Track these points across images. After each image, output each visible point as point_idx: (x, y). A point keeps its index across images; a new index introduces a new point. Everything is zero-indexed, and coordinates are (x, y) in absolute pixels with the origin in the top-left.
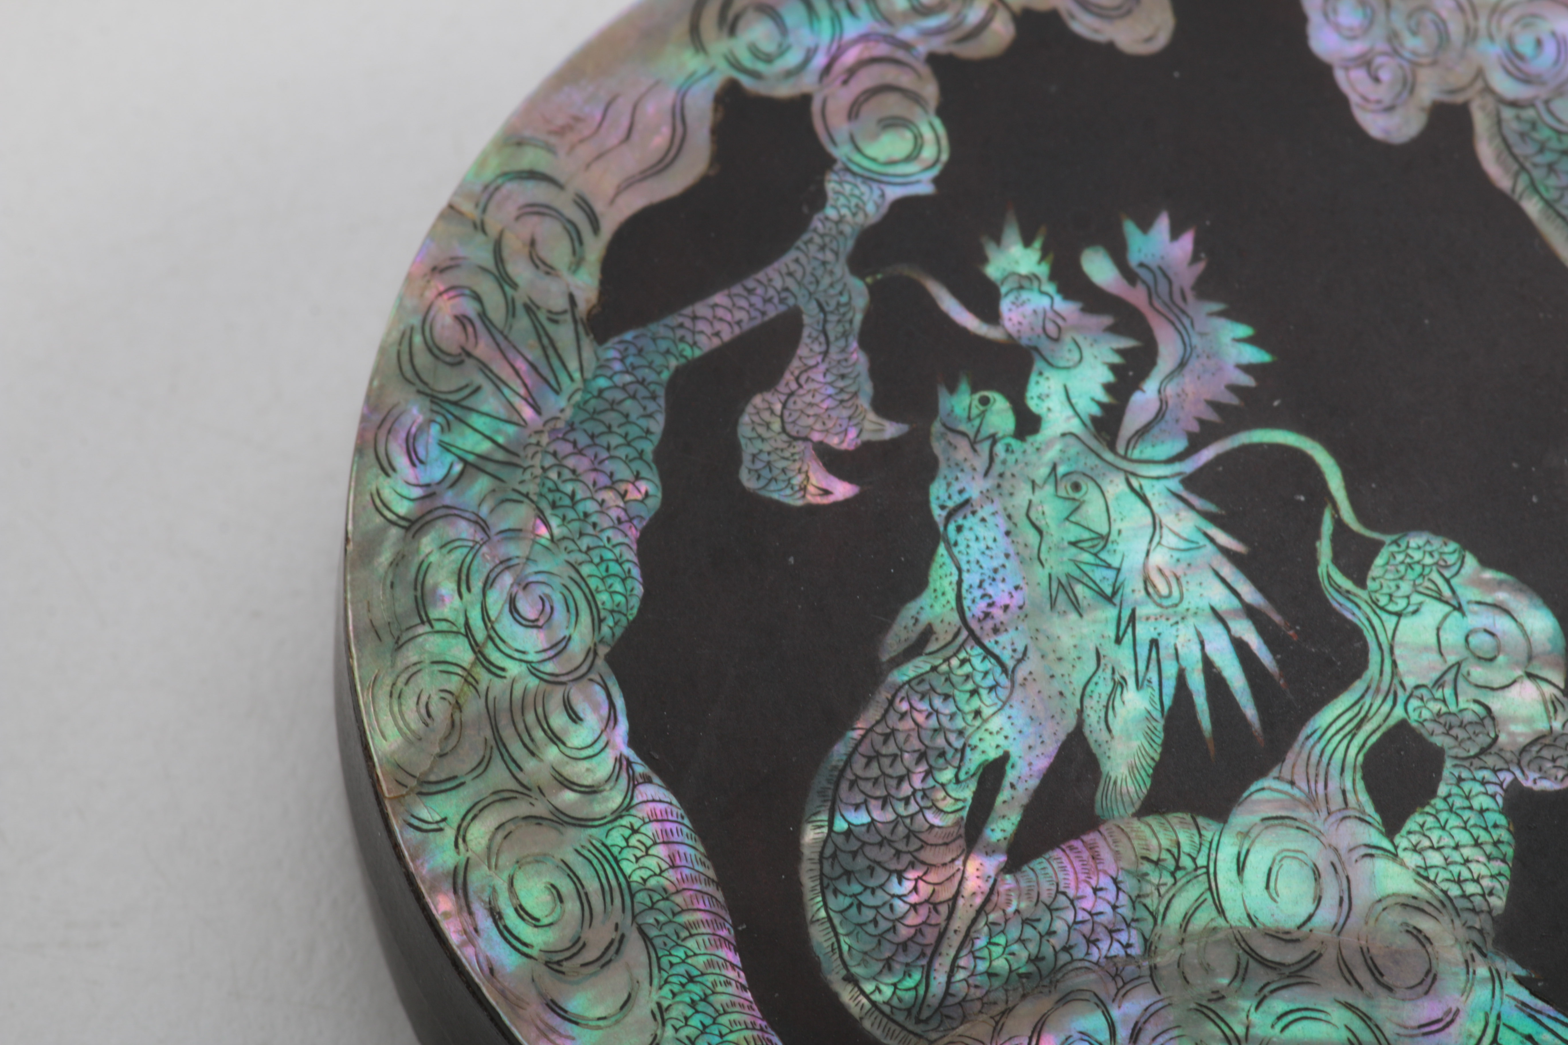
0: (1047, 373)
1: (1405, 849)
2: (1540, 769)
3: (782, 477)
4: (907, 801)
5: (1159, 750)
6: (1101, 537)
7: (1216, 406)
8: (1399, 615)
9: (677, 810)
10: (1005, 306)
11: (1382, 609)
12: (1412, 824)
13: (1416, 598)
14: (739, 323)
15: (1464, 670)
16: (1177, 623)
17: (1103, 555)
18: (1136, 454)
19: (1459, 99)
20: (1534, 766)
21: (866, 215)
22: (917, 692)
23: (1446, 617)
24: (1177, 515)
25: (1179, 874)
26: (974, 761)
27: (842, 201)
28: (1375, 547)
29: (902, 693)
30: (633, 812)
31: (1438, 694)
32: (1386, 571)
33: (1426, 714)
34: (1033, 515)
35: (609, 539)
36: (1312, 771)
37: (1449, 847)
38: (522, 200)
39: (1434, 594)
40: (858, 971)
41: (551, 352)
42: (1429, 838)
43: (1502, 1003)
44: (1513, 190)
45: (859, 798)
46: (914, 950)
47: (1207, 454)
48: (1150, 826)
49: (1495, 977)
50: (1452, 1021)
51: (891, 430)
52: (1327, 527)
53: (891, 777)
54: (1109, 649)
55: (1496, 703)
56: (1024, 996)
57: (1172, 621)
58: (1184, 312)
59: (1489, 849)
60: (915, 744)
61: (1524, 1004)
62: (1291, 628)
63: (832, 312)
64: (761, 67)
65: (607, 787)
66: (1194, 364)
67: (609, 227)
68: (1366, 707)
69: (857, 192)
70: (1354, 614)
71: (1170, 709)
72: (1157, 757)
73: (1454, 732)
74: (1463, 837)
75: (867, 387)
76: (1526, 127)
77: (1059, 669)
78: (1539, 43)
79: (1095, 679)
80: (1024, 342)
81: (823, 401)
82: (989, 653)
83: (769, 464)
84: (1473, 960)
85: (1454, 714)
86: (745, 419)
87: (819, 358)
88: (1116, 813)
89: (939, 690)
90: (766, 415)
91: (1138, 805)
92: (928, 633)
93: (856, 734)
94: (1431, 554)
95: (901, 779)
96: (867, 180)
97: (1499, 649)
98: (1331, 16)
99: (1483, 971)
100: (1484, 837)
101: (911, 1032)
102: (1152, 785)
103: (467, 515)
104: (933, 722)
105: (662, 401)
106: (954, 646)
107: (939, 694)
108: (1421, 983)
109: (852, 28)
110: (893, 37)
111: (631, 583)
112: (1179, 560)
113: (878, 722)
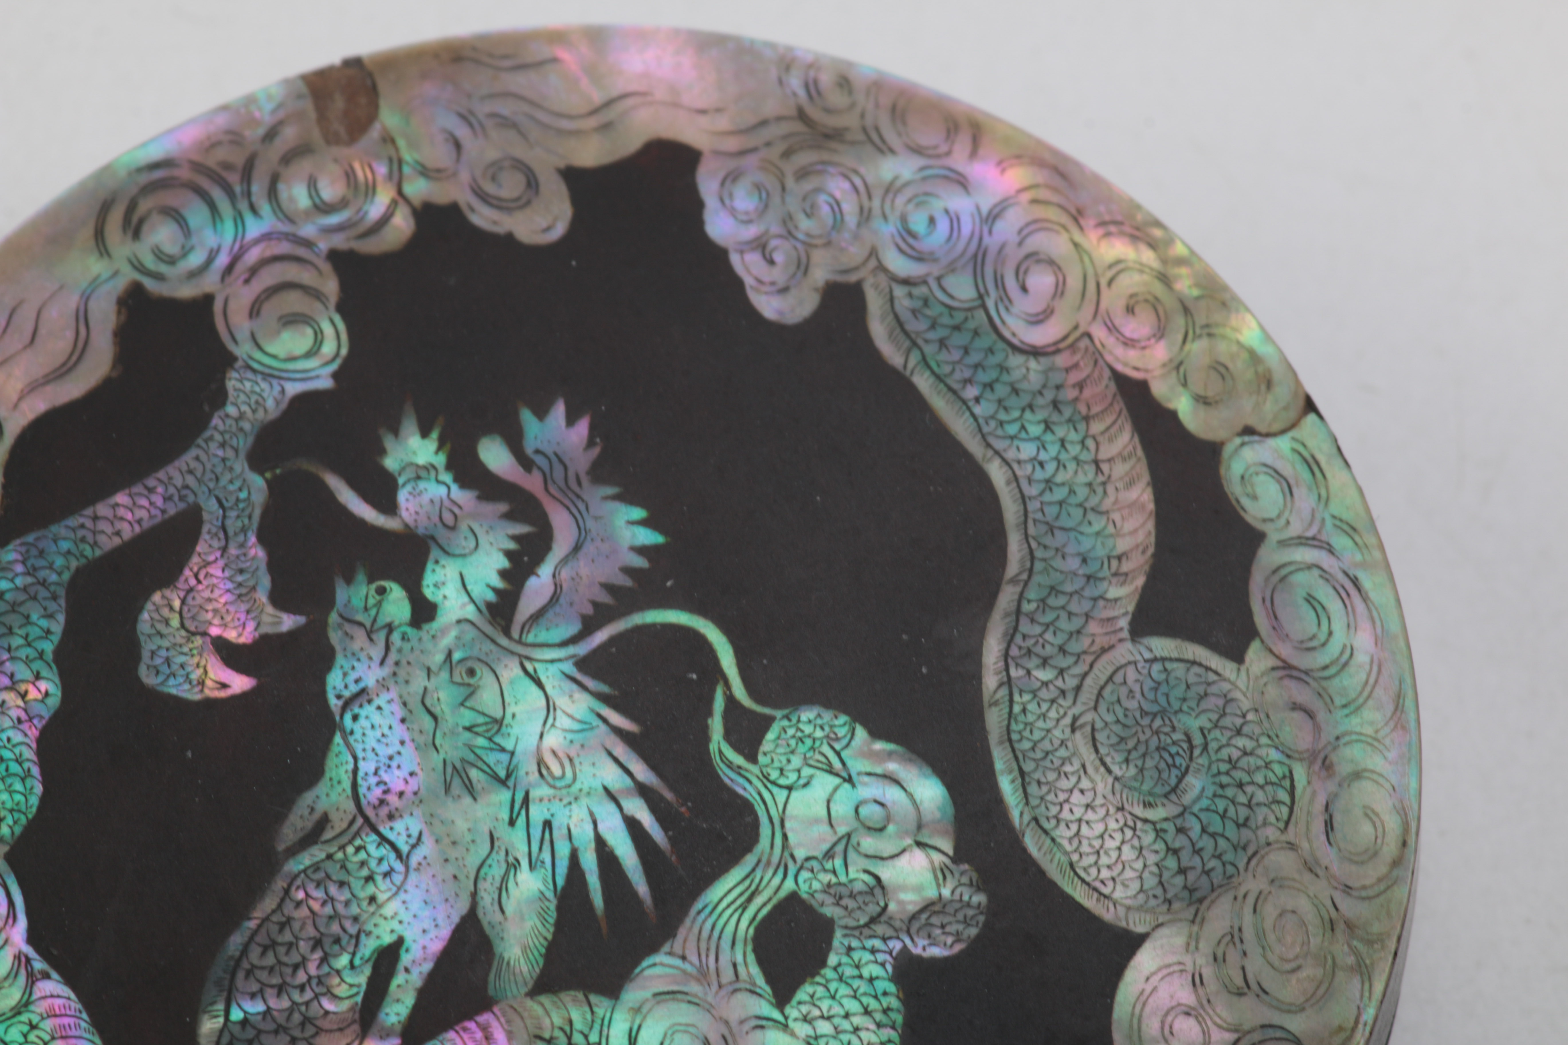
0: (443, 562)
1: (796, 1020)
2: (929, 936)
3: (182, 672)
4: (302, 988)
5: (552, 929)
6: (495, 721)
7: (609, 588)
8: (790, 788)
9: (75, 1005)
10: (402, 496)
11: (774, 783)
12: (802, 994)
13: (806, 772)
14: (139, 522)
15: (854, 841)
16: (570, 803)
17: (497, 739)
18: (530, 638)
19: (853, 278)
20: (924, 933)
21: (266, 411)
22: (312, 880)
23: (836, 789)
24: (571, 696)
26: (368, 947)
27: (242, 397)
28: (768, 722)
29: (298, 882)
30: (31, 1008)
31: (829, 865)
32: (777, 746)
33: (816, 885)
34: (428, 703)
35: (9, 740)
36: (703, 946)
37: (838, 1016)
39: (825, 767)
42: (820, 1008)
44: (905, 367)
45: (255, 987)
47: (600, 637)
48: (542, 1005)
51: (288, 622)
52: (719, 704)
53: (286, 965)
54: (503, 832)
55: (886, 873)
57: (565, 801)
58: (578, 497)
60: (311, 932)
62: (682, 805)
63: (231, 508)
64: (163, 268)
65: (6, 984)
66: (589, 548)
67: (11, 432)
68: (757, 881)
69: (257, 389)
70: (745, 789)
71: (564, 889)
72: (550, 937)
73: (844, 902)
75: (265, 581)
76: (918, 304)
77: (453, 854)
78: (932, 221)
79: (489, 862)
80: (421, 531)
81: (221, 596)
82: (384, 840)
83: (168, 661)
85: (845, 885)
86: (145, 616)
87: (218, 554)
88: (509, 994)
89: (334, 878)
90: (165, 612)
91: (531, 984)
92: (324, 821)
93: (252, 924)
94: (822, 728)
95: (296, 967)
96: (266, 376)
97: (888, 819)
98: (727, 201)
100: (873, 1004)
102: (545, 965)
104: (328, 910)
105: (62, 602)
106: (350, 834)
107: (334, 882)
109: (254, 228)
110: (294, 235)
111: (30, 782)
113: (274, 911)
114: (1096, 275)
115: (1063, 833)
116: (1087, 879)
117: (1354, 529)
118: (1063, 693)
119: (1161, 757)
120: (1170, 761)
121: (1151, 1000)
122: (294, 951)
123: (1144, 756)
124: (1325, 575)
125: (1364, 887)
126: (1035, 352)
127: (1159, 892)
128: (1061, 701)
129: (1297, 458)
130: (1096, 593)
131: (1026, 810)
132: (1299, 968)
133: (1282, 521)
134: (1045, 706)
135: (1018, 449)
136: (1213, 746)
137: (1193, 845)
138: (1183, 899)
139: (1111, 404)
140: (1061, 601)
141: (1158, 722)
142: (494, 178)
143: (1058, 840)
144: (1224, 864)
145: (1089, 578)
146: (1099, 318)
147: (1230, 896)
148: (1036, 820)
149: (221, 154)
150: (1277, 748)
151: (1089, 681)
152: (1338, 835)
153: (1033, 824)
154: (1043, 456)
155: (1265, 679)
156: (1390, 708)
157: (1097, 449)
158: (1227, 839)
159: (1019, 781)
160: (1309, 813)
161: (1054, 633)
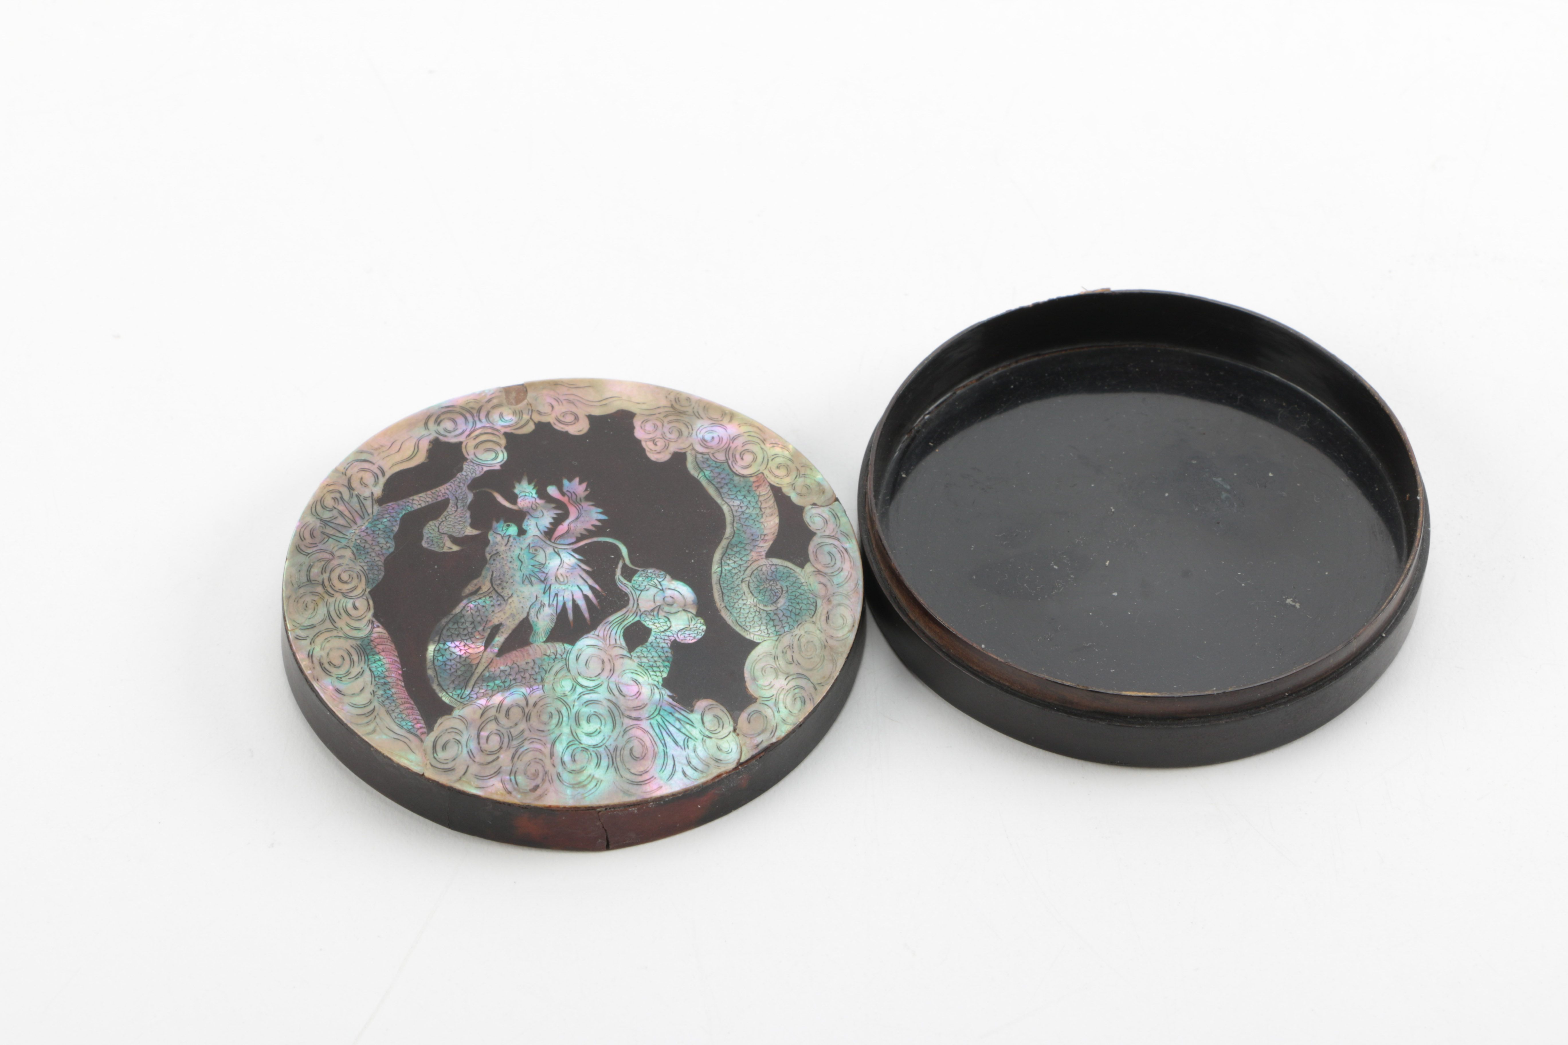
0: (530, 519)
1: (635, 657)
2: (684, 637)
3: (436, 544)
4: (465, 635)
5: (554, 624)
6: (542, 564)
7: (587, 530)
8: (641, 591)
9: (387, 635)
10: (519, 500)
12: (638, 649)
13: (648, 587)
14: (428, 502)
15: (662, 607)
16: (565, 589)
17: (543, 570)
18: (558, 542)
19: (683, 451)
20: (682, 636)
21: (476, 474)
22: (473, 605)
23: (657, 592)
24: (570, 559)
25: (556, 660)
26: (490, 625)
27: (468, 470)
28: (635, 572)
29: (468, 605)
30: (372, 636)
31: (652, 614)
33: (647, 619)
34: (520, 558)
35: (375, 559)
36: (606, 632)
37: (650, 657)
38: (360, 467)
39: (654, 586)
40: (442, 684)
41: (363, 508)
42: (643, 654)
43: (662, 703)
44: (698, 476)
45: (449, 635)
46: (462, 678)
47: (582, 543)
48: (548, 645)
49: (661, 695)
50: (644, 707)
51: (475, 532)
52: (620, 565)
53: (461, 628)
54: (541, 595)
55: (672, 618)
56: (498, 692)
57: (563, 589)
58: (580, 504)
59: (664, 658)
60: (471, 619)
61: (670, 704)
62: (604, 592)
63: (460, 500)
64: (447, 434)
65: (364, 628)
66: (582, 519)
67: (387, 475)
68: (627, 616)
69: (474, 468)
70: (626, 590)
71: (560, 613)
72: (553, 626)
73: (656, 624)
74: (654, 654)
75: (469, 521)
76: (705, 460)
77: (522, 601)
78: (713, 438)
79: (535, 604)
80: (524, 510)
81: (453, 523)
82: (500, 595)
83: (432, 540)
84: (654, 689)
85: (657, 619)
86: (426, 528)
87: (454, 512)
88: (536, 642)
89: (481, 604)
90: (433, 527)
91: (544, 639)
92: (480, 588)
93: (451, 616)
94: (655, 574)
95: (464, 629)
96: (477, 465)
97: (674, 602)
98: (643, 428)
99: (657, 692)
100: (662, 654)
101: (458, 701)
102: (550, 634)
103: (328, 552)
104: (477, 613)
105: (398, 522)
106: (488, 593)
107: (481, 606)
108: (635, 695)
109: (479, 425)
110: (493, 428)
111: (380, 572)
112: (568, 572)
113: (459, 613)
114: (768, 457)
115: (735, 612)
116: (741, 625)
117: (848, 535)
118: (740, 571)
119: (772, 592)
120: (774, 594)
121: (758, 662)
122: (464, 624)
123: (766, 591)
124: (835, 546)
125: (838, 637)
126: (743, 476)
127: (766, 631)
128: (739, 573)
129: (830, 513)
130: (755, 544)
131: (722, 603)
132: (812, 658)
133: (823, 530)
134: (733, 575)
135: (734, 502)
136: (790, 591)
137: (779, 618)
138: (773, 634)
139: (768, 493)
140: (743, 545)
141: (772, 583)
142: (563, 416)
143: (733, 613)
144: (789, 625)
145: (753, 540)
146: (767, 469)
147: (791, 635)
148: (726, 607)
149: (471, 405)
150: (812, 594)
151: (749, 569)
152: (830, 621)
153: (724, 608)
154: (742, 505)
155: (810, 574)
156: (854, 587)
157: (761, 504)
158: (792, 618)
159: (721, 595)
160: (821, 614)
161: (739, 554)
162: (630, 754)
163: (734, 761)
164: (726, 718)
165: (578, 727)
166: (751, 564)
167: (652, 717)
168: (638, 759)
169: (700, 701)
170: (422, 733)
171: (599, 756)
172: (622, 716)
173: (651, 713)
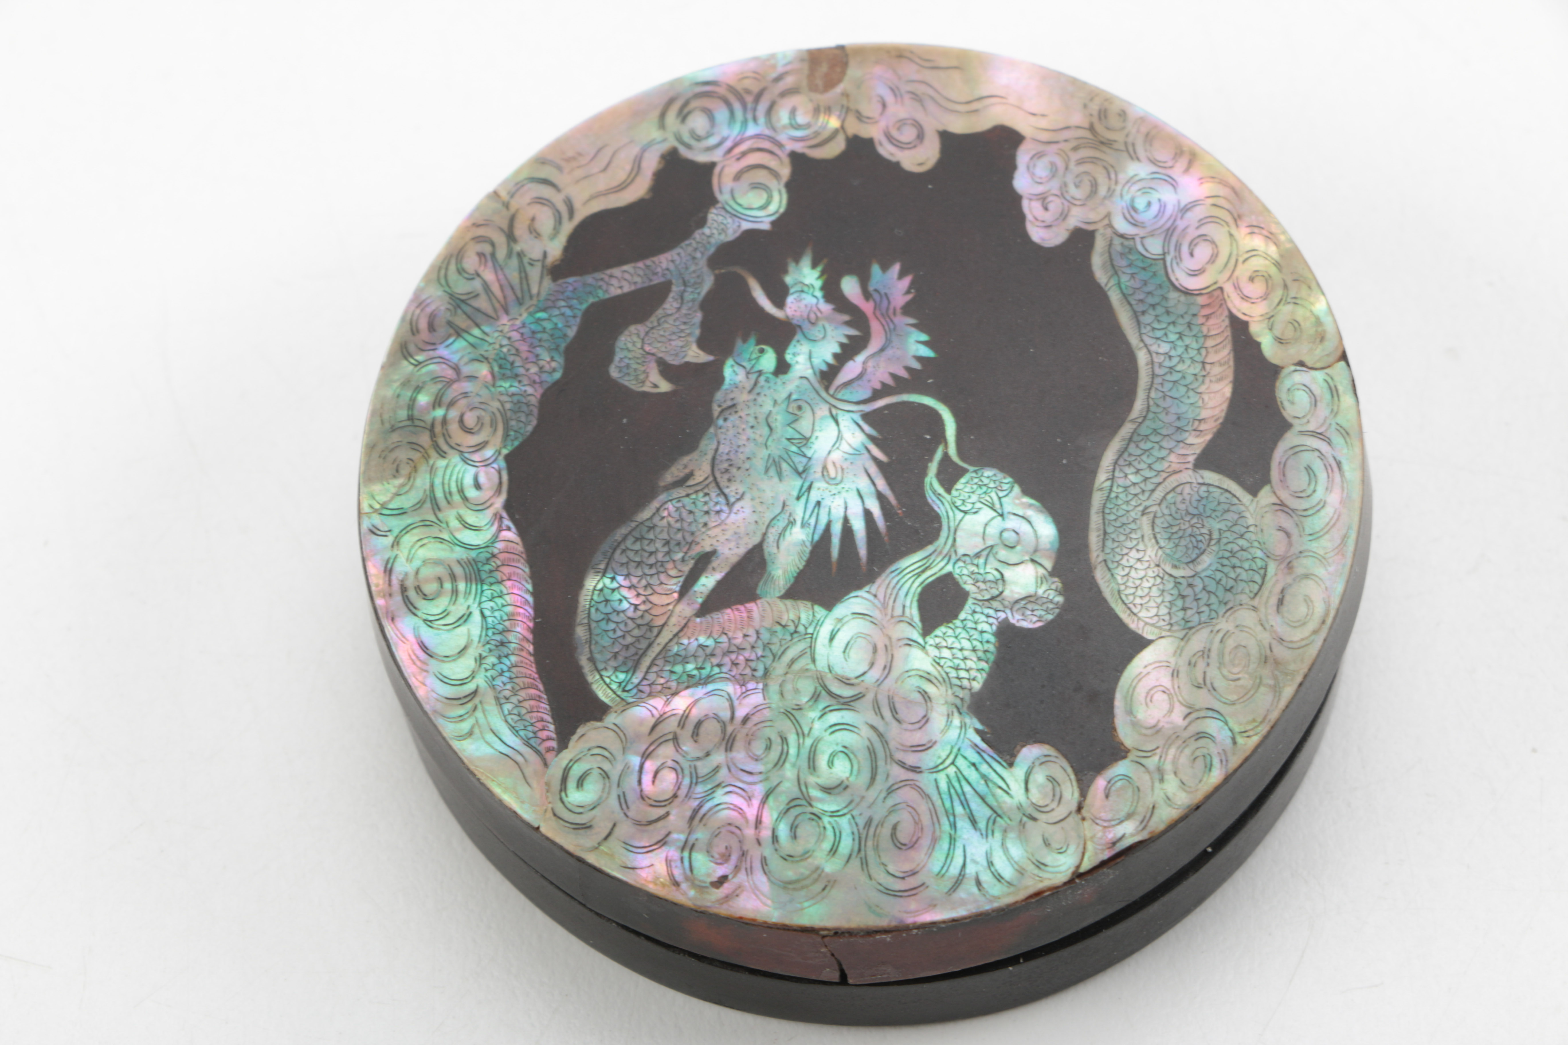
0: (802, 342)
1: (931, 645)
2: (1023, 615)
3: (634, 374)
4: (651, 566)
5: (804, 563)
6: (806, 438)
7: (894, 376)
8: (965, 512)
9: (520, 548)
10: (790, 300)
11: (957, 507)
12: (939, 631)
13: (978, 505)
14: (635, 283)
15: (994, 551)
16: (835, 494)
17: (803, 449)
18: (839, 396)
19: (1090, 228)
20: (1020, 612)
21: (726, 235)
22: (674, 506)
24: (853, 433)
25: (795, 635)
26: (696, 550)
27: (715, 224)
28: (964, 471)
29: (666, 506)
30: (496, 545)
31: (975, 562)
32: (965, 487)
33: (965, 572)
34: (770, 420)
35: (526, 390)
36: (889, 591)
37: (956, 648)
38: (535, 195)
39: (990, 505)
40: (597, 656)
41: (524, 282)
42: (947, 642)
43: (963, 742)
44: (1106, 285)
45: (625, 560)
46: (632, 650)
47: (881, 403)
48: (786, 605)
49: (963, 726)
50: (931, 747)
51: (704, 358)
52: (938, 455)
53: (646, 551)
54: (792, 502)
55: (1008, 573)
56: (687, 687)
57: (832, 493)
58: (892, 321)
59: (980, 654)
61: (976, 745)
62: (900, 509)
63: (690, 286)
64: (693, 142)
65: (484, 530)
66: (889, 352)
67: (579, 218)
68: (931, 561)
69: (725, 221)
70: (939, 507)
71: (818, 541)
72: (801, 567)
73: (980, 584)
74: (966, 644)
75: (697, 332)
76: (1127, 250)
77: (759, 508)
78: (1149, 204)
79: (779, 518)
80: (794, 322)
81: (670, 335)
82: (722, 492)
83: (628, 365)
84: (953, 714)
85: (982, 574)
86: (622, 337)
87: (674, 311)
88: (769, 595)
89: (687, 508)
90: (635, 338)
91: (783, 592)
92: (690, 475)
93: (633, 524)
94: (994, 481)
95: (651, 553)
96: (732, 215)
97: (1018, 542)
98: (1031, 169)
99: (956, 721)
101: (618, 696)
102: (794, 582)
103: (451, 363)
104: (678, 525)
105: (578, 320)
106: (703, 485)
107: (686, 510)
108: (918, 722)
109: (752, 130)
110: (773, 138)
111: (531, 418)
112: (846, 459)
113: (648, 519)
114: (1238, 255)
115: (1120, 572)
116: (1126, 602)
117: (1348, 434)
118: (1143, 491)
119: (1191, 541)
120: (1195, 544)
121: (1144, 679)
122: (652, 545)
123: (1181, 537)
124: (1322, 456)
125: (1292, 642)
126: (1187, 292)
127: (1167, 618)
128: (1140, 496)
129: (1325, 385)
130: (1180, 438)
131: (1101, 554)
132: (1238, 679)
133: (1305, 420)
134: (1130, 497)
135: (1159, 345)
136: (1224, 541)
137: (1195, 595)
138: (1179, 625)
139: (1223, 332)
140: (1157, 438)
141: (1195, 520)
142: (899, 129)
143: (1116, 576)
144: (1211, 610)
145: (1178, 428)
146: (1231, 281)
147: (1209, 629)
148: (1105, 561)
149: (747, 83)
150: (1262, 550)
151: (1160, 488)
152: (1284, 609)
153: (1103, 563)
154: (1173, 353)
155: (1266, 509)
156: (1339, 542)
157: (1206, 356)
158: (1217, 596)
159: (1102, 537)
160: (1270, 592)
161: (1148, 456)
162: (892, 835)
163: (1067, 870)
164: (1069, 784)
165: (811, 774)
166: (1165, 479)
167: (941, 767)
168: (903, 847)
169: (1029, 746)
170: (549, 750)
171: (838, 834)
172: (889, 760)
173: (940, 761)
